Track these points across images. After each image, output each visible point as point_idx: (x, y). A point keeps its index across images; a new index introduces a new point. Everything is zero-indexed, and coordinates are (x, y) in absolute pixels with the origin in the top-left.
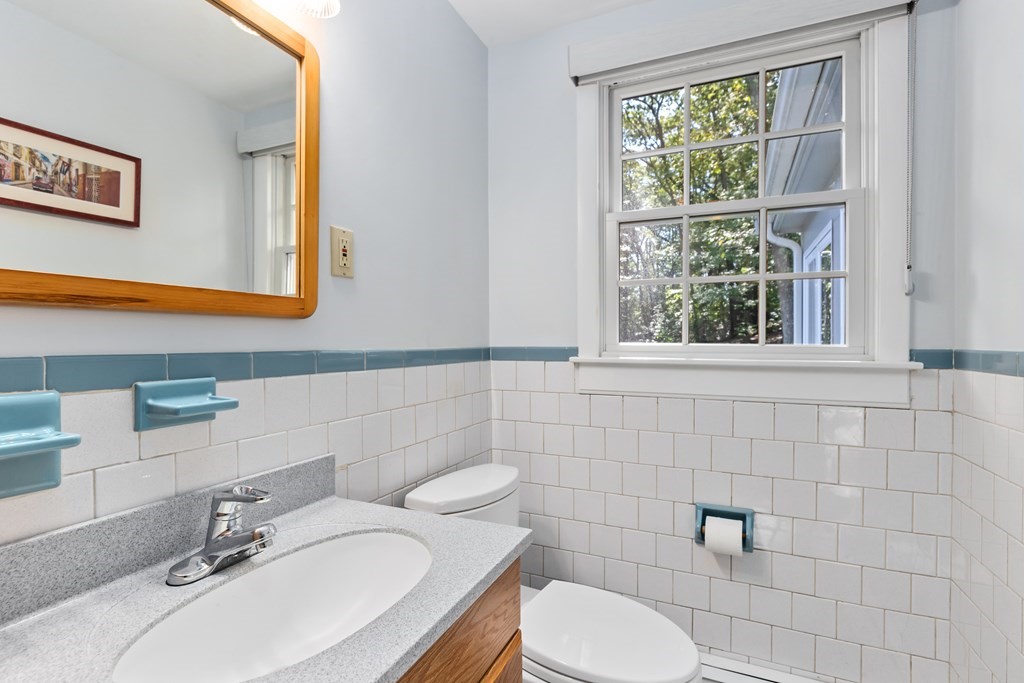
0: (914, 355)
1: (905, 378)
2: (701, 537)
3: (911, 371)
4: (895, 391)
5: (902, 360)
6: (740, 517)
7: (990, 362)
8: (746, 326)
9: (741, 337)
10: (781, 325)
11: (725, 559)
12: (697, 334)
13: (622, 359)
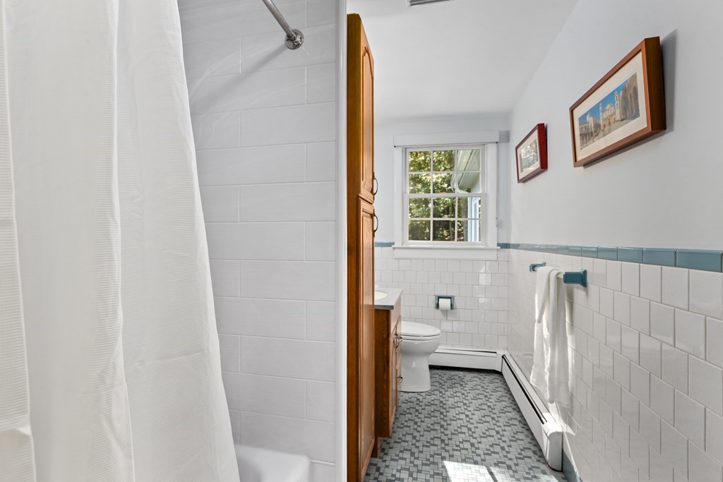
0: (498, 245)
1: (496, 252)
2: (437, 306)
3: (498, 250)
4: (493, 255)
5: (495, 246)
6: (450, 298)
7: (516, 246)
8: (442, 231)
9: (440, 237)
10: (462, 231)
11: (445, 312)
12: (413, 236)
13: (411, 246)
